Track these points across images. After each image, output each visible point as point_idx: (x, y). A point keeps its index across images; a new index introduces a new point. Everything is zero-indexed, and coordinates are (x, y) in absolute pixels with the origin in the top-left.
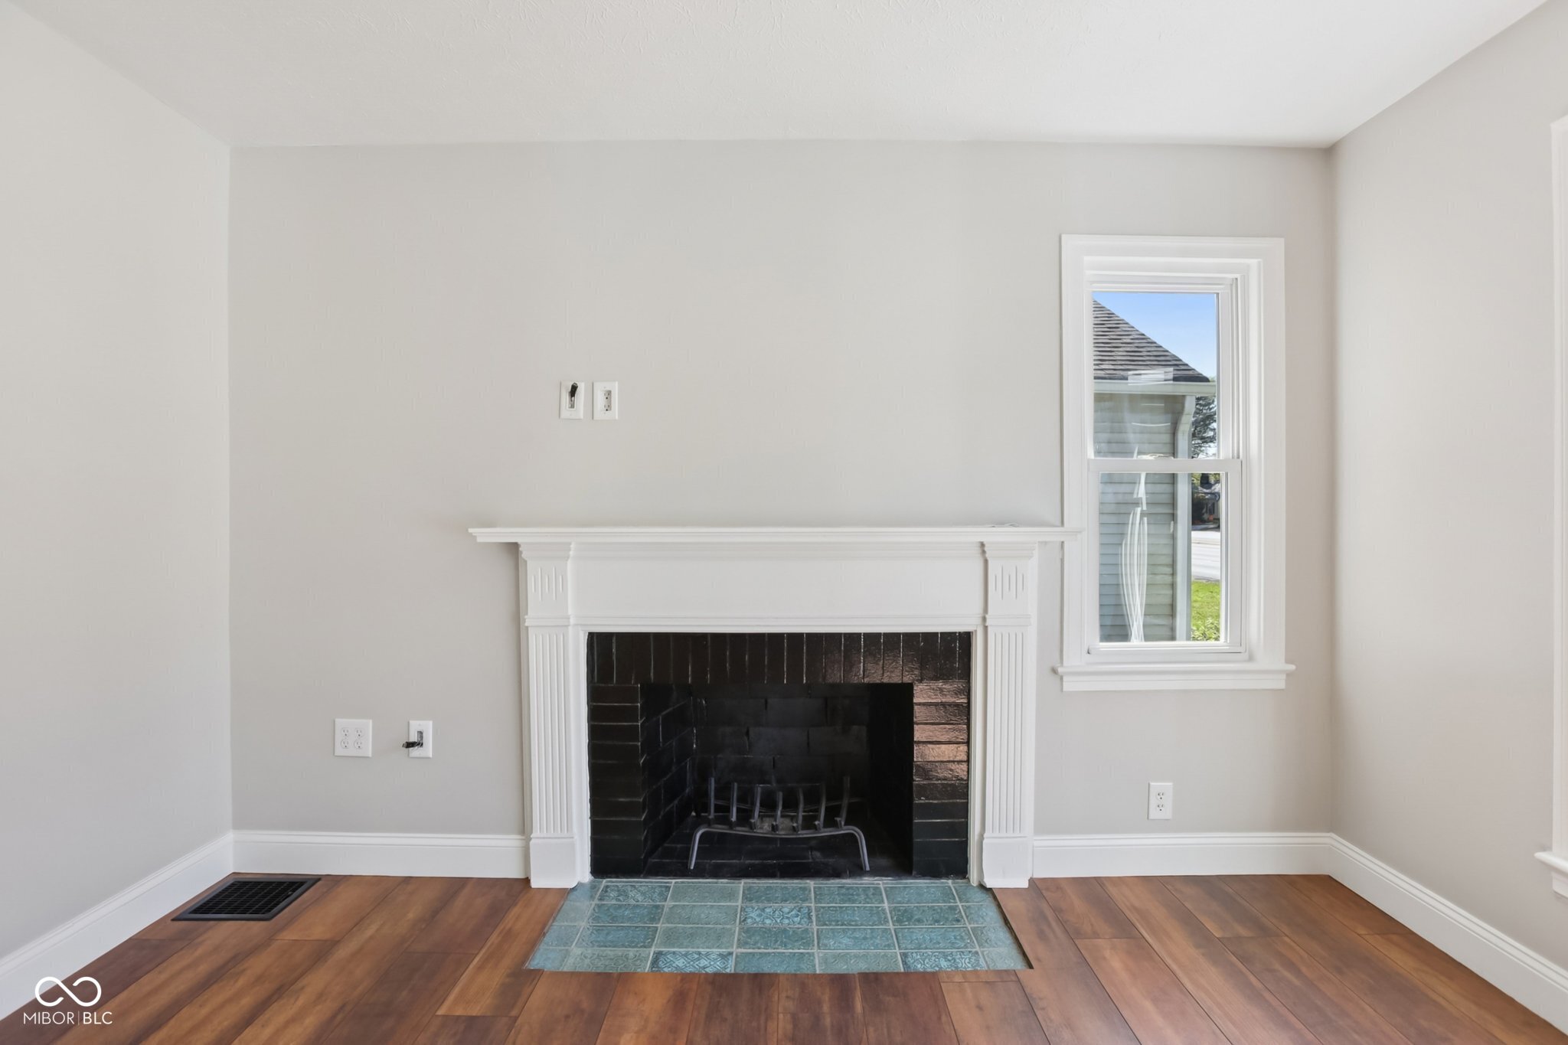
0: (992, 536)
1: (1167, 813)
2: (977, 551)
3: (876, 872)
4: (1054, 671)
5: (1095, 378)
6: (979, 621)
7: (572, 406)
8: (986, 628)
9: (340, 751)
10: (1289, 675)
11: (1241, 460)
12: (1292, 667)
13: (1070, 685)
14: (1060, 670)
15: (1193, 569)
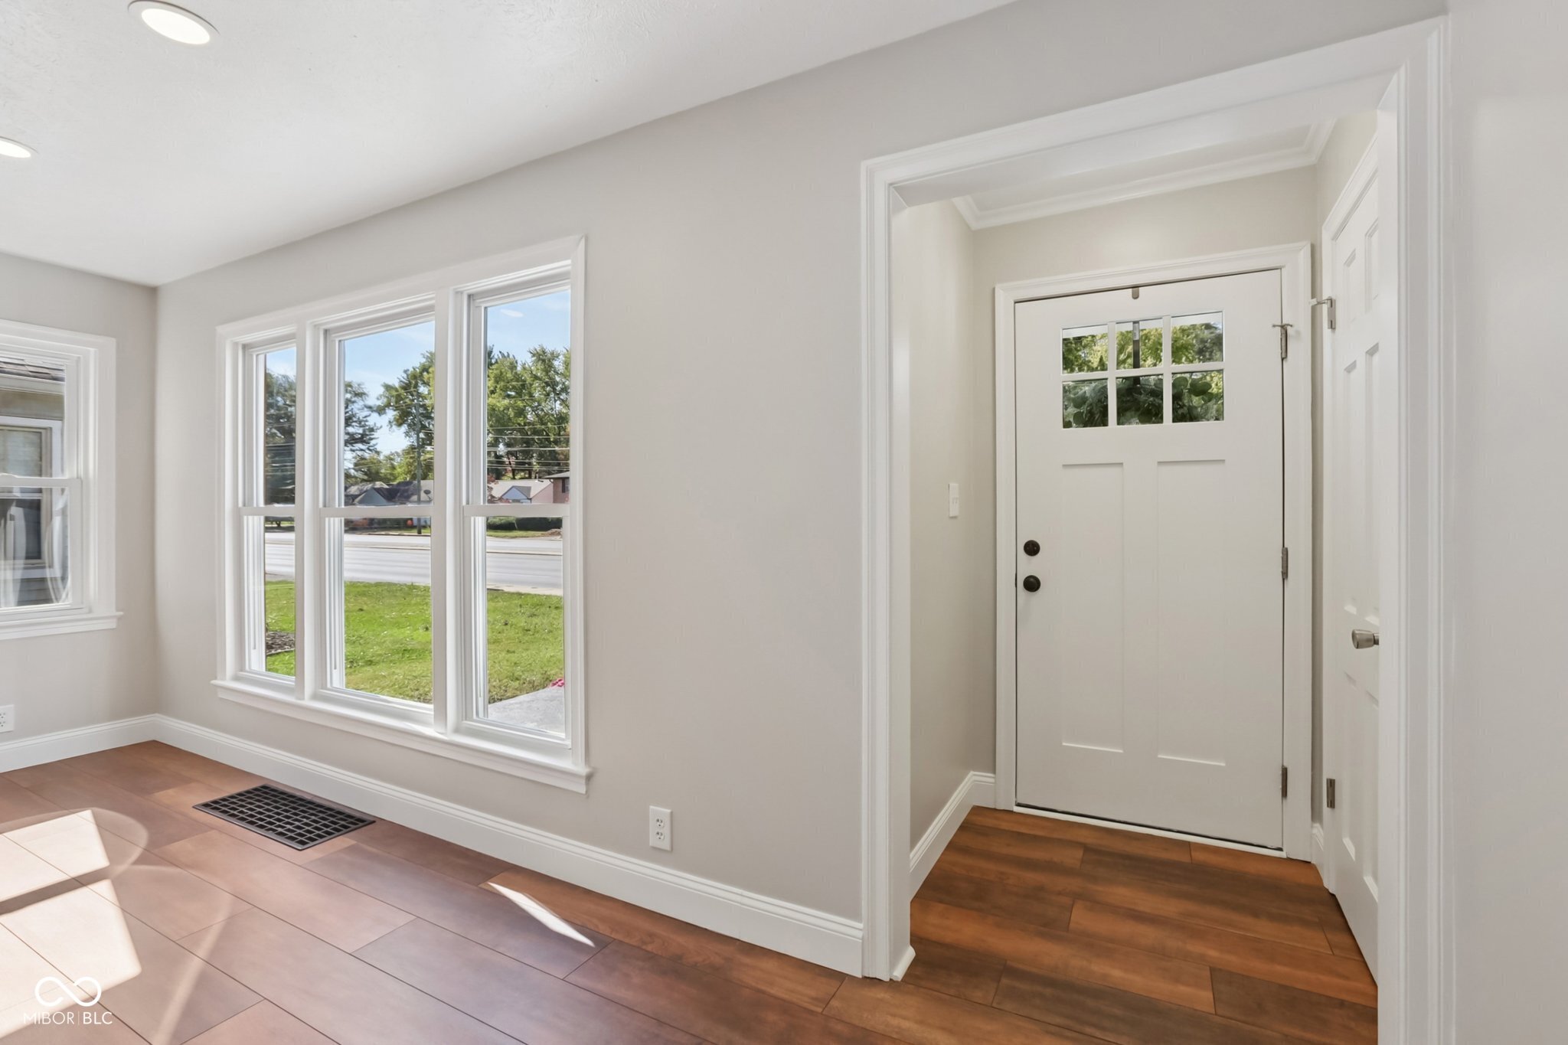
1: (9, 727)
10: (119, 619)
12: (122, 613)
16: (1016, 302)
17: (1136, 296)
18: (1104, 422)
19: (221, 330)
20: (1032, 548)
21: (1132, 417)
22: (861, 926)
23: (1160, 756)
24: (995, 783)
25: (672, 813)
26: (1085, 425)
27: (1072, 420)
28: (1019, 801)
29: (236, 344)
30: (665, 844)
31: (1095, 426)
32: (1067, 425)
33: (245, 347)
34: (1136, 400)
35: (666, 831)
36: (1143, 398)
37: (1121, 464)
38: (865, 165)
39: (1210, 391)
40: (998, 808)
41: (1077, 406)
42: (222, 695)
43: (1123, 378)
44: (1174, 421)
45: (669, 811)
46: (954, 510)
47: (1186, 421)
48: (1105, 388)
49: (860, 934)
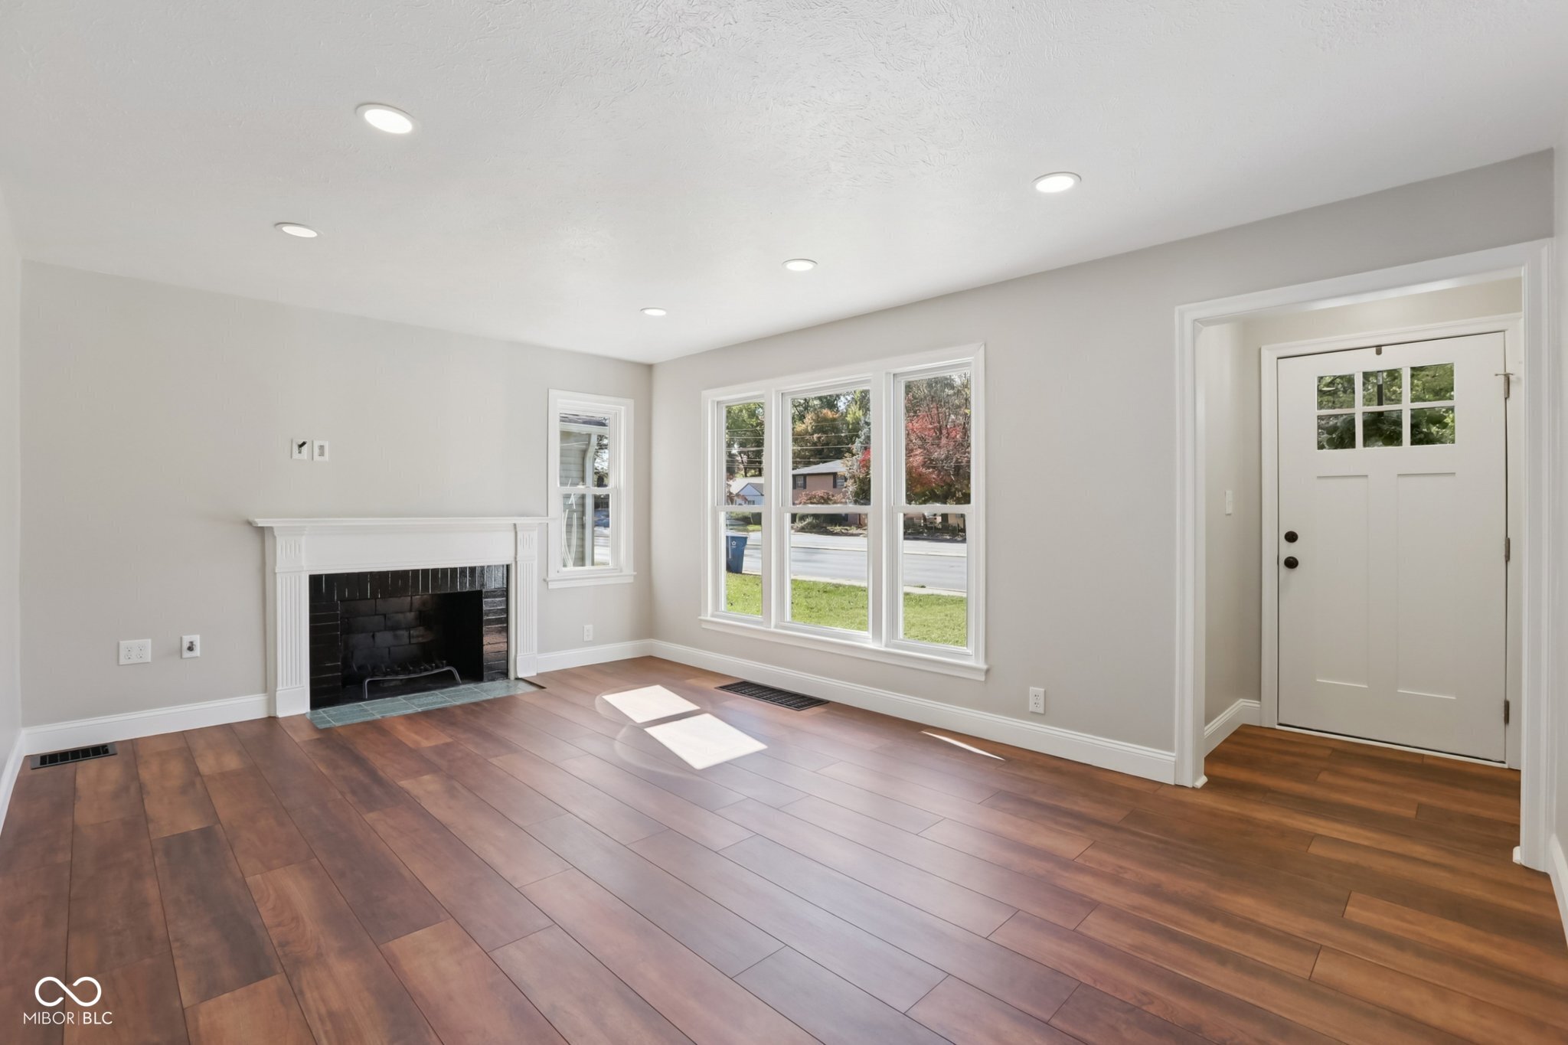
0: (519, 521)
1: (591, 638)
2: (512, 528)
3: (463, 684)
4: (545, 580)
5: (561, 421)
6: (513, 559)
7: (300, 452)
8: (516, 562)
9: (122, 661)
10: (635, 576)
11: (617, 490)
12: (635, 573)
13: (552, 586)
14: (548, 579)
15: (596, 557)
16: (1278, 358)
17: (1379, 352)
18: (1351, 444)
19: (704, 393)
20: (1291, 537)
21: (1376, 441)
22: (1174, 754)
23: (1399, 691)
24: (1261, 707)
25: (1045, 691)
26: (1336, 448)
27: (1325, 443)
28: (1281, 721)
29: (713, 401)
30: (1041, 710)
31: (1345, 448)
32: (1321, 447)
33: (718, 402)
34: (1379, 429)
35: (1041, 702)
36: (1385, 427)
37: (1367, 476)
38: (1177, 308)
39: (1445, 420)
40: (1263, 725)
41: (1328, 433)
42: (704, 626)
43: (1369, 413)
44: (1412, 443)
45: (1043, 690)
46: (1229, 510)
47: (1423, 444)
48: (1353, 420)
49: (1173, 759)
